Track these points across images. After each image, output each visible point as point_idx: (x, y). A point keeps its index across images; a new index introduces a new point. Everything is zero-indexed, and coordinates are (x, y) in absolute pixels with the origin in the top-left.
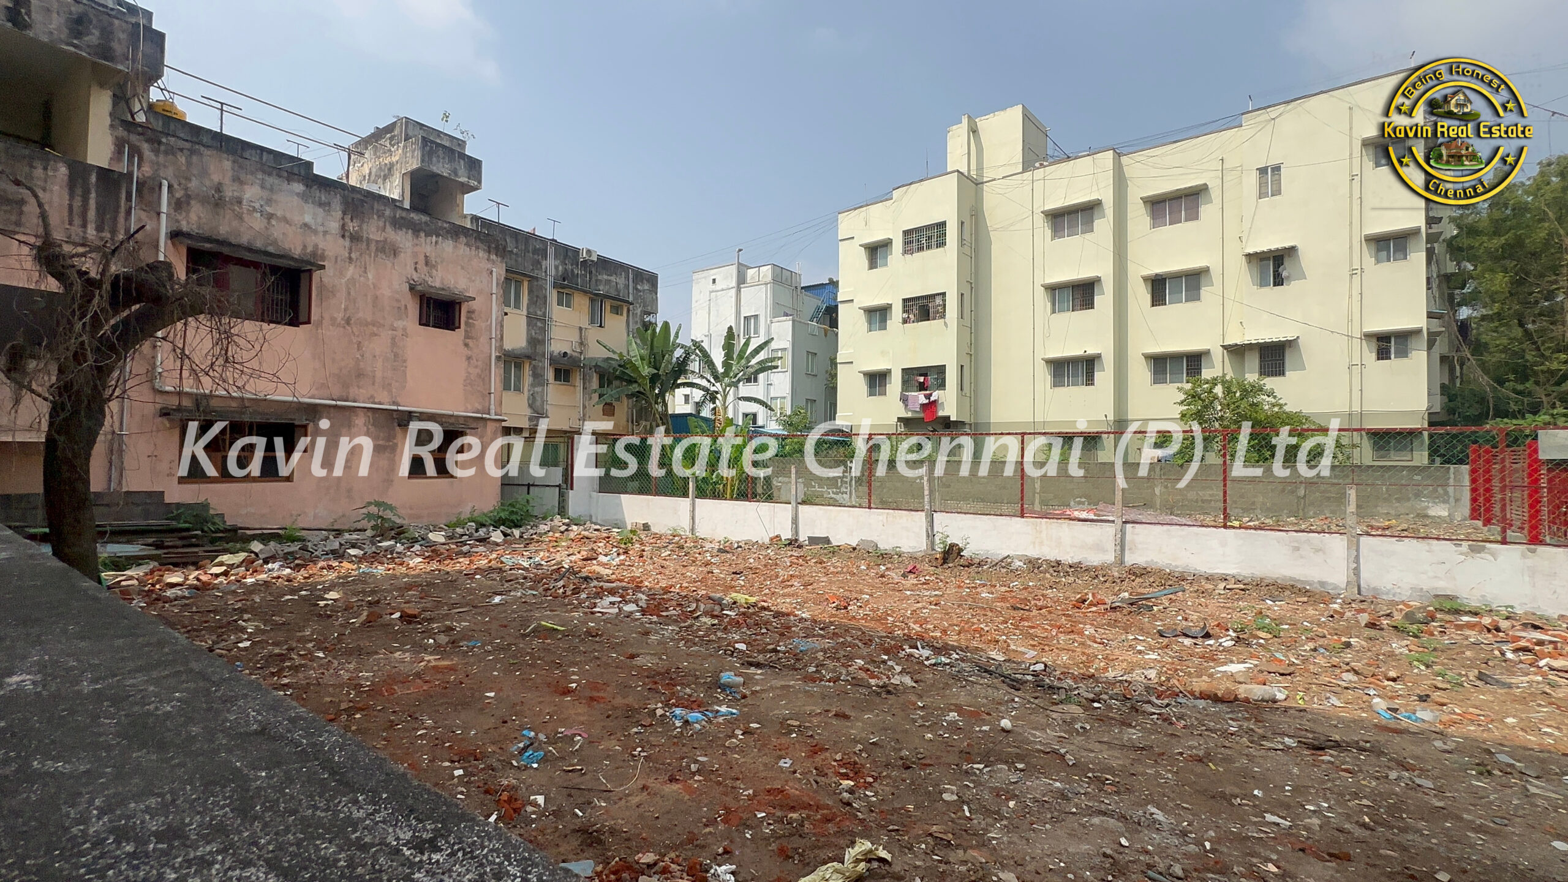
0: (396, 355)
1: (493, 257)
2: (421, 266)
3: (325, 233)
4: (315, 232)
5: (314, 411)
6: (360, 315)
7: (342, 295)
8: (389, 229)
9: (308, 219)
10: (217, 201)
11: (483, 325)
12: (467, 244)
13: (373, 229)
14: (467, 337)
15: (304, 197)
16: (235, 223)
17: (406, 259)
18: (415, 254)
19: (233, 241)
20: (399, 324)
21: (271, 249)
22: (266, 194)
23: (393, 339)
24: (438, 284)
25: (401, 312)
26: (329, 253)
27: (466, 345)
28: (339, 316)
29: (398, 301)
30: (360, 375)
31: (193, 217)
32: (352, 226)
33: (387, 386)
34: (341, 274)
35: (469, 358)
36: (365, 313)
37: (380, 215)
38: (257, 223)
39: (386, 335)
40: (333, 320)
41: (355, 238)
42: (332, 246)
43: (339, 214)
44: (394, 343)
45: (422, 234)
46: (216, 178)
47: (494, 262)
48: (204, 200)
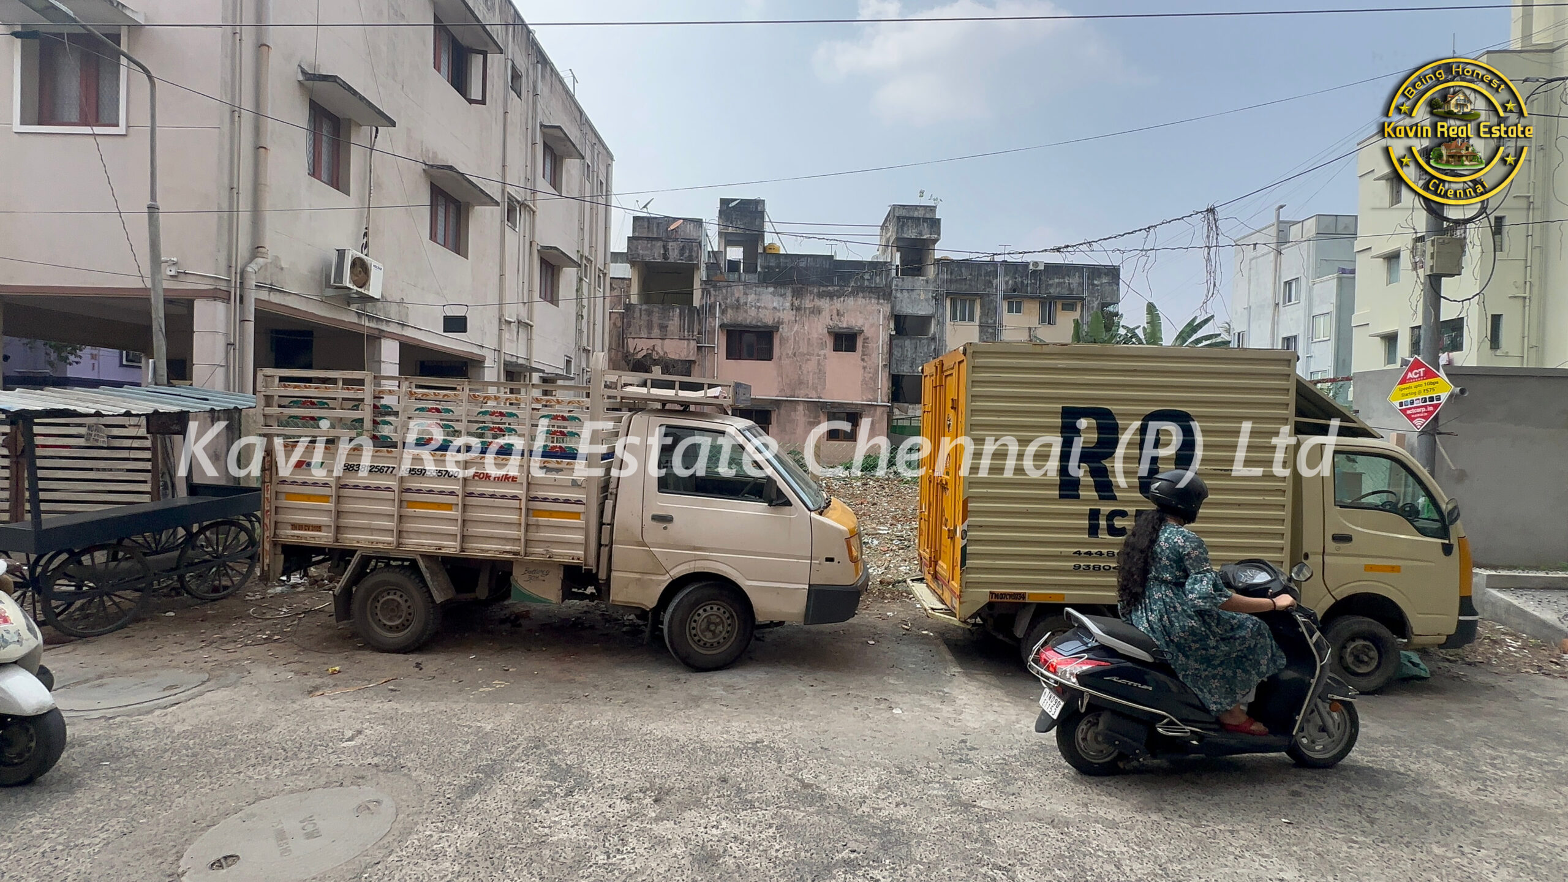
0: (820, 370)
1: (881, 301)
2: (835, 316)
3: (783, 310)
4: (779, 310)
5: (777, 403)
6: (801, 350)
7: (792, 341)
8: (816, 300)
9: (775, 304)
10: (737, 306)
11: (875, 346)
12: (863, 297)
13: (808, 302)
14: (863, 354)
15: (773, 294)
16: (745, 315)
17: (826, 314)
18: (831, 310)
19: (744, 323)
20: (822, 352)
21: (759, 324)
22: (757, 297)
23: (819, 360)
24: (845, 325)
25: (823, 346)
26: (786, 320)
27: (863, 360)
28: (790, 353)
29: (821, 339)
30: (801, 383)
31: (728, 316)
32: (796, 303)
33: (815, 389)
34: (792, 330)
35: (864, 368)
36: (803, 349)
37: (811, 293)
38: (753, 312)
39: (814, 359)
40: (788, 354)
41: (798, 309)
42: (787, 315)
43: (790, 298)
44: (819, 364)
45: (835, 298)
46: (737, 295)
47: (882, 304)
48: (732, 307)
